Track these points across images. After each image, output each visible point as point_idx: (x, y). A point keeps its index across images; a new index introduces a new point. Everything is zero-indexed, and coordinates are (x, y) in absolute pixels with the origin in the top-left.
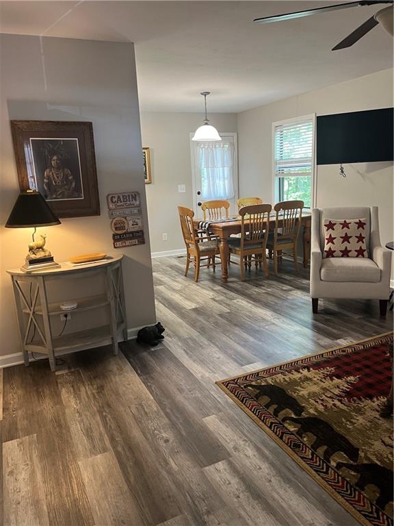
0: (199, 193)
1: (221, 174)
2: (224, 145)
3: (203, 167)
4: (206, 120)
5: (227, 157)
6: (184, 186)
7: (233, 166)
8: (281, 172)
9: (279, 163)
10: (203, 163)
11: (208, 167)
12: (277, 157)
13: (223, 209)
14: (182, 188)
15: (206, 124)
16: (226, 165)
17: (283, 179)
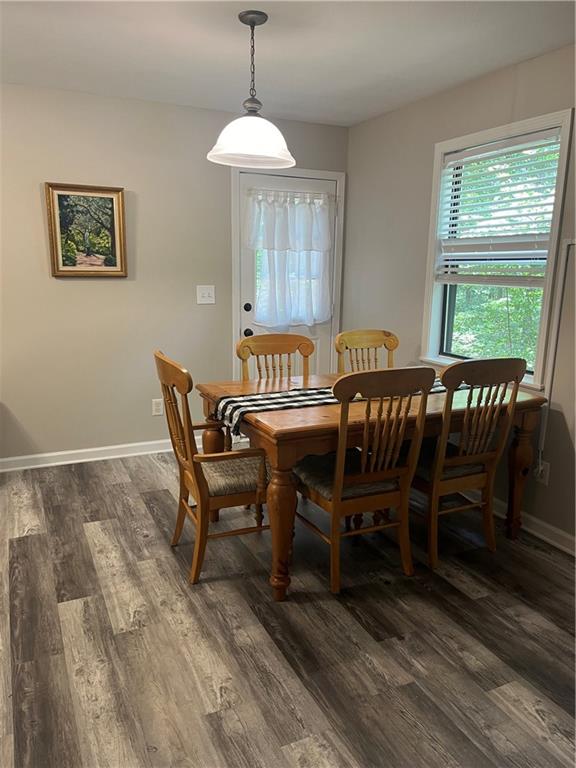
0: (248, 307)
1: (303, 267)
2: (312, 199)
3: (260, 246)
4: (253, 100)
5: (320, 227)
6: (213, 287)
7: (331, 250)
8: (450, 270)
9: (448, 248)
10: (261, 238)
11: (271, 248)
12: (443, 231)
13: (297, 356)
14: (205, 294)
15: (253, 112)
16: (315, 247)
17: (454, 288)
